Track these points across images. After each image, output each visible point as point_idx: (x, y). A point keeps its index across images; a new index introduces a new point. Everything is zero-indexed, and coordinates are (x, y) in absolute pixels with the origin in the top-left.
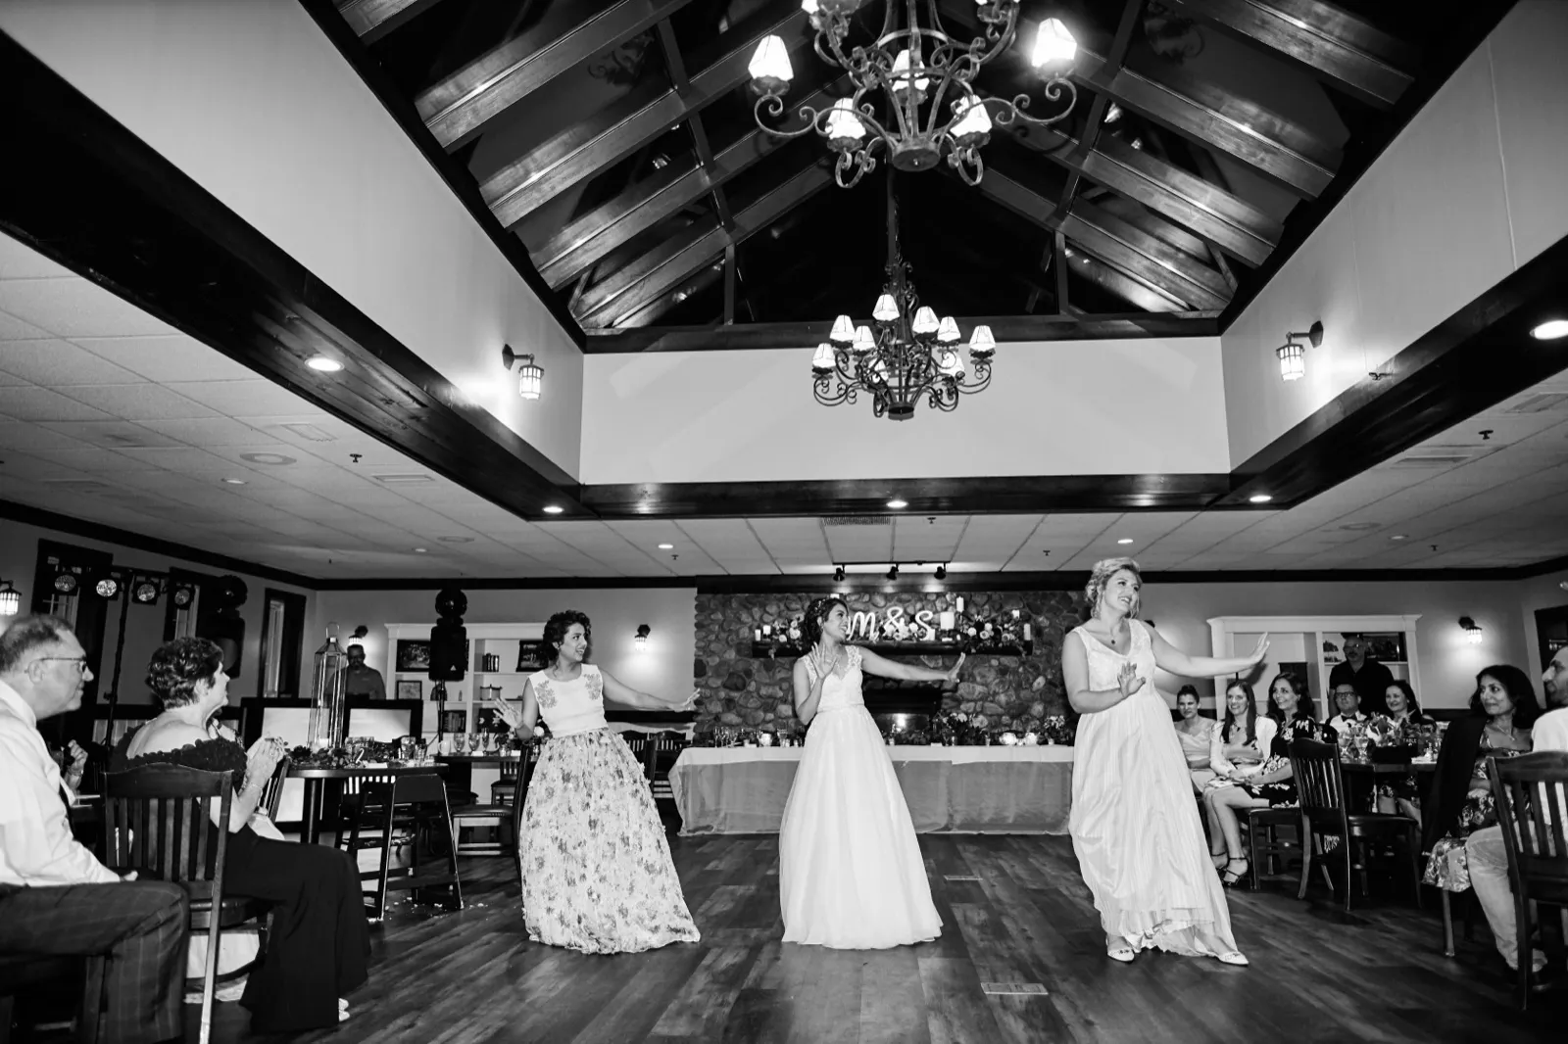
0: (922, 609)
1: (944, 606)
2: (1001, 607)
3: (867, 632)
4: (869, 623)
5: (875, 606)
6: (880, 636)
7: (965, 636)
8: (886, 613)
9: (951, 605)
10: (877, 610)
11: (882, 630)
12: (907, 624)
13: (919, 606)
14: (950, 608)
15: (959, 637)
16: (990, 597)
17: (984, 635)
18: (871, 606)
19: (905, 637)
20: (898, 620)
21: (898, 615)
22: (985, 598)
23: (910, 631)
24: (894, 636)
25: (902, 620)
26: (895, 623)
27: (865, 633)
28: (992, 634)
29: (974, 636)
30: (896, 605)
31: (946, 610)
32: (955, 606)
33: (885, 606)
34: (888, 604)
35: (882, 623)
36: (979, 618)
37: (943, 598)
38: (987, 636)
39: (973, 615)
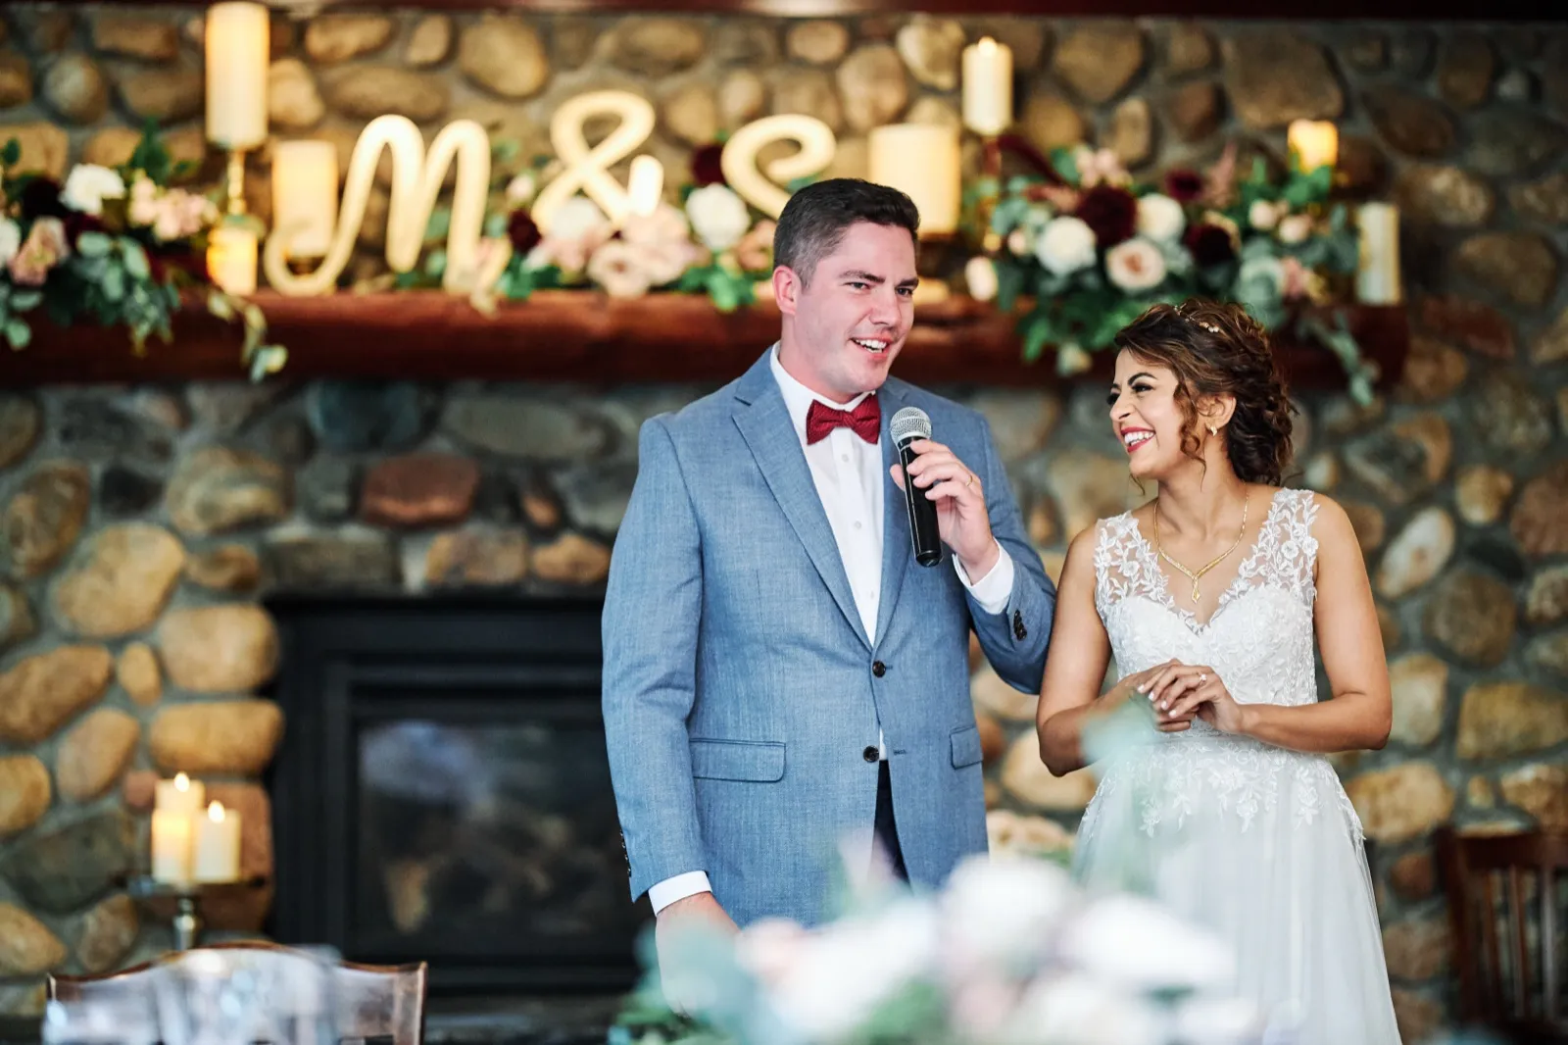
0: (763, 110)
1: (891, 99)
2: (1220, 109)
3: (436, 244)
4: (447, 192)
5: (482, 87)
6: (512, 269)
7: (1025, 270)
8: (546, 134)
9: (932, 91)
10: (496, 112)
11: (523, 233)
12: (679, 196)
13: (741, 91)
14: (927, 108)
15: (982, 278)
16: (1151, 54)
17: (1134, 265)
18: (460, 94)
19: (665, 272)
20: (621, 169)
21: (617, 145)
22: (1128, 56)
23: (693, 237)
24: (599, 269)
25: (649, 174)
26: (603, 188)
27: (424, 254)
28: (1182, 261)
29: (1076, 277)
30: (601, 85)
31: (900, 116)
32: (954, 97)
33: (540, 92)
34: (565, 80)
35: (521, 188)
36: (1097, 166)
37: (880, 54)
38: (1152, 273)
39: (1062, 151)
